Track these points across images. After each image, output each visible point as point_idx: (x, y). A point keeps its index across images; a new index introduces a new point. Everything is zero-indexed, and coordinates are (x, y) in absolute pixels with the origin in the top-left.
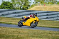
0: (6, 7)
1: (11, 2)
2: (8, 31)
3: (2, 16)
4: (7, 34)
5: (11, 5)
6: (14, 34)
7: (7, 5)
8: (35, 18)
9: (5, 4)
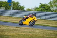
0: (44, 10)
1: (48, 5)
2: (45, 33)
3: (40, 18)
4: (44, 36)
5: (49, 8)
6: (51, 36)
7: (44, 7)
8: (33, 17)
9: (42, 6)
